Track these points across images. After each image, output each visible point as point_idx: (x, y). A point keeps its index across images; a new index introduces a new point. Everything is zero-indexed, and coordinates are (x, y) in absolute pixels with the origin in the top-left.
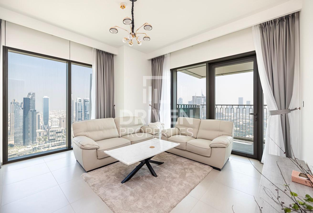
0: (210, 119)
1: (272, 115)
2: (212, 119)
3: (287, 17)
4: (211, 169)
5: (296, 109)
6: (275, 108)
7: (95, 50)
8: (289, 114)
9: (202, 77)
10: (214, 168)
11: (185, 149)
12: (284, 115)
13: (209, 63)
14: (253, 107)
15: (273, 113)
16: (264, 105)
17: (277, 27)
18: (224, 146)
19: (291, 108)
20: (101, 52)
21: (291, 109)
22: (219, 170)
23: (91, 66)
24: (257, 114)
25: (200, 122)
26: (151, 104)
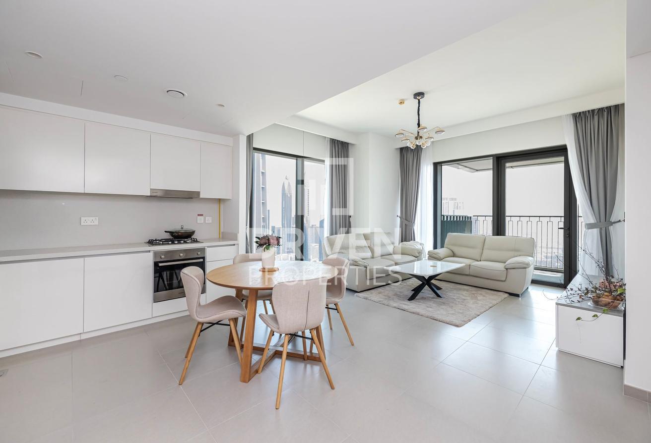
0: (498, 235)
1: (589, 229)
2: (501, 235)
3: (609, 108)
4: (507, 295)
5: (620, 221)
6: (592, 220)
7: (329, 140)
8: (611, 228)
9: (477, 170)
10: (511, 294)
11: (468, 273)
12: (604, 229)
13: (497, 157)
14: (563, 218)
15: (590, 226)
16: (579, 217)
17: (596, 118)
18: (525, 266)
19: (613, 219)
20: (336, 141)
21: (612, 221)
22: (518, 296)
23: (324, 161)
24: (569, 229)
25: (485, 240)
26: (399, 215)
